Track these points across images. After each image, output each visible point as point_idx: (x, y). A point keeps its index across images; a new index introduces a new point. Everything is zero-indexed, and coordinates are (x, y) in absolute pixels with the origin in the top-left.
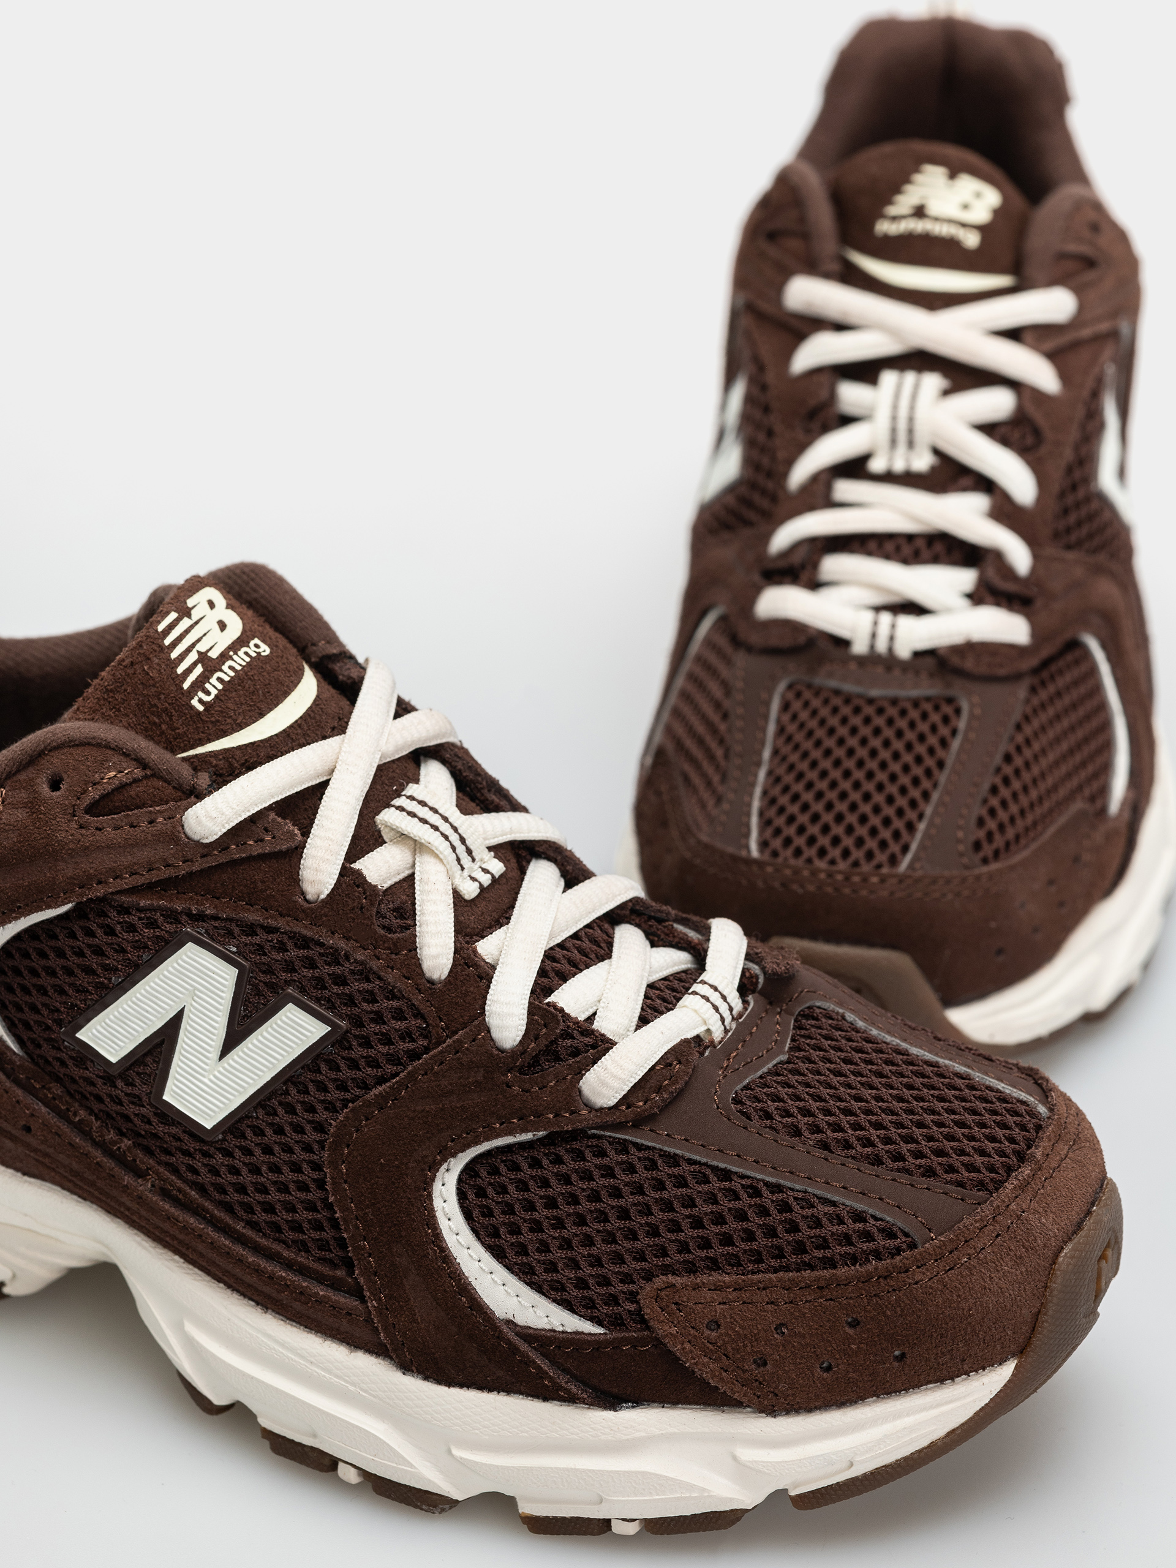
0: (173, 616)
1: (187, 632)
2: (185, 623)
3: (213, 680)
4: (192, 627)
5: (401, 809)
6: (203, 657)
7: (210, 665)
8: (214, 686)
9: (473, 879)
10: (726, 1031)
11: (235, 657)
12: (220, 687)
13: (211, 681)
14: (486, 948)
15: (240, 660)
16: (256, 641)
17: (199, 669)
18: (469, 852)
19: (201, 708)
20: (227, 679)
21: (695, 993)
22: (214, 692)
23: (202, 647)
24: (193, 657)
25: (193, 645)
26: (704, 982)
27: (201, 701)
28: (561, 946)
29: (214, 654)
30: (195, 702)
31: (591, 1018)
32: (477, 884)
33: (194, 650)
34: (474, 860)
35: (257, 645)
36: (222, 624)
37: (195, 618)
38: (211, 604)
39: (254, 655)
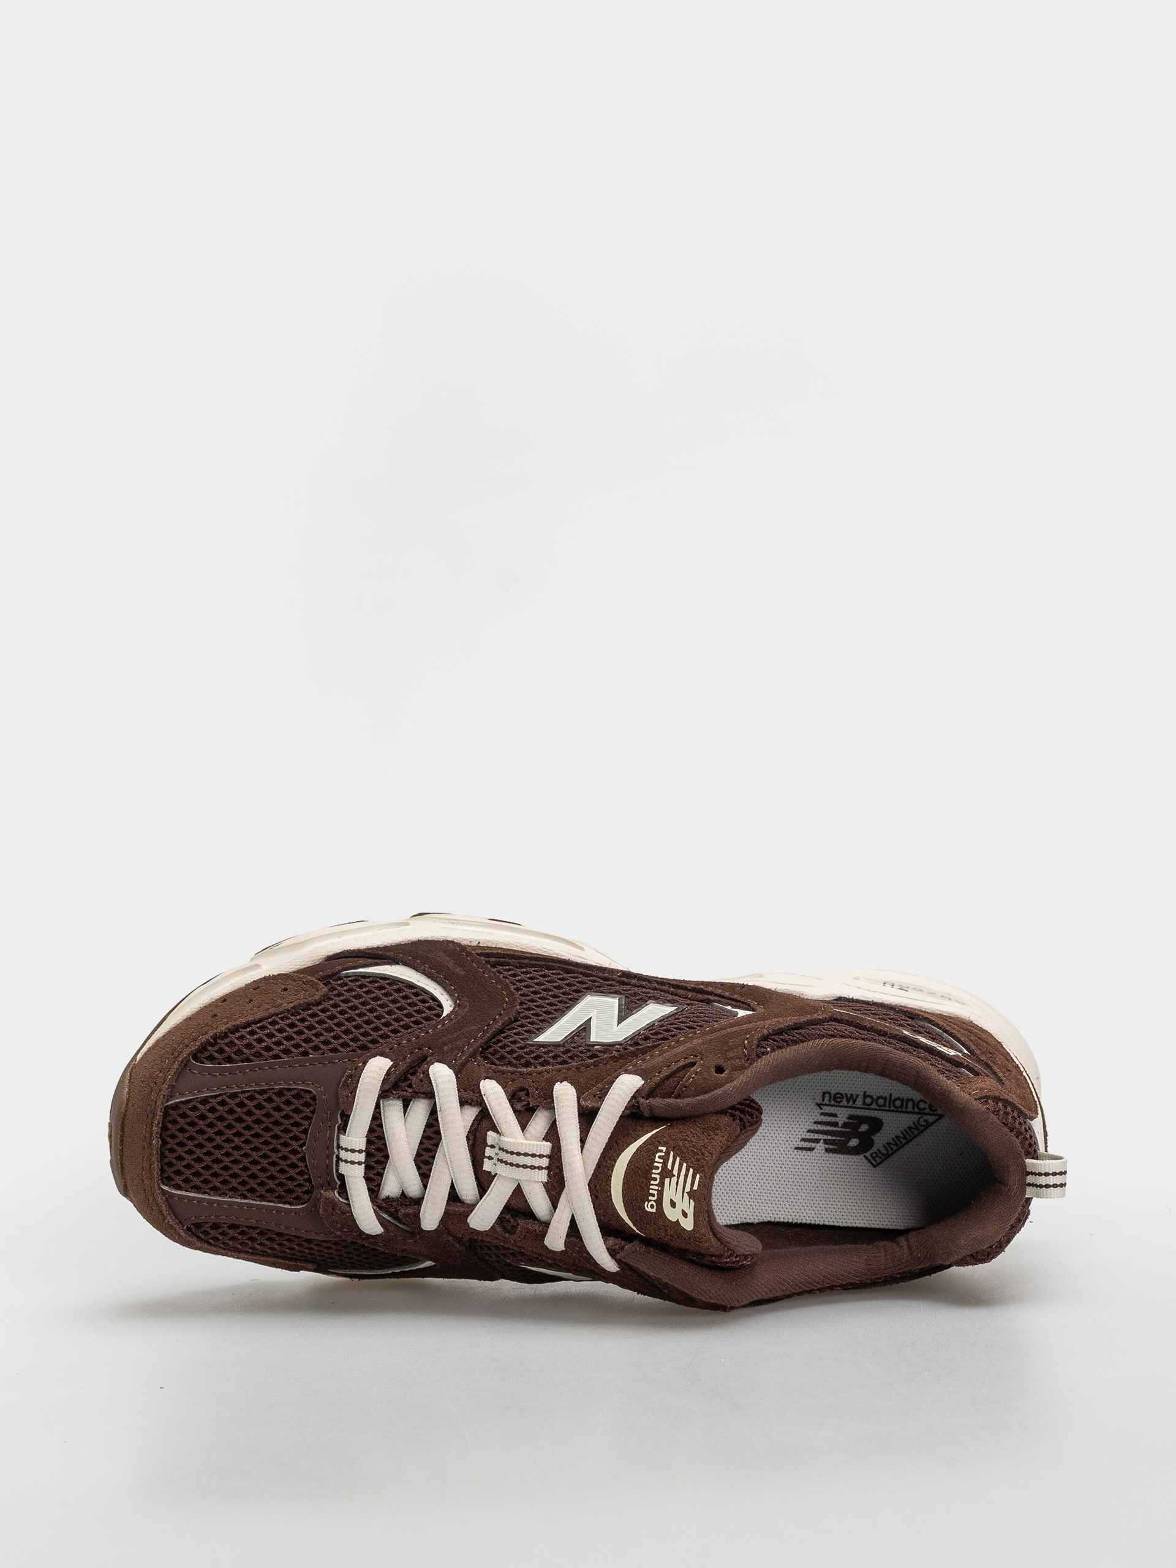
0: (695, 1188)
1: (685, 1182)
2: (688, 1189)
3: (660, 1165)
4: (684, 1188)
6: (670, 1175)
7: (666, 1174)
8: (658, 1162)
9: (492, 1146)
11: (657, 1188)
12: (655, 1164)
15: (654, 1188)
17: (669, 1167)
19: (660, 1148)
20: (654, 1171)
22: (657, 1159)
23: (674, 1179)
25: (679, 1178)
27: (662, 1151)
29: (667, 1180)
30: (664, 1149)
31: (406, 1107)
33: (676, 1175)
34: (498, 1160)
35: (652, 1206)
36: (673, 1204)
37: (685, 1194)
38: (685, 1215)
39: (650, 1198)
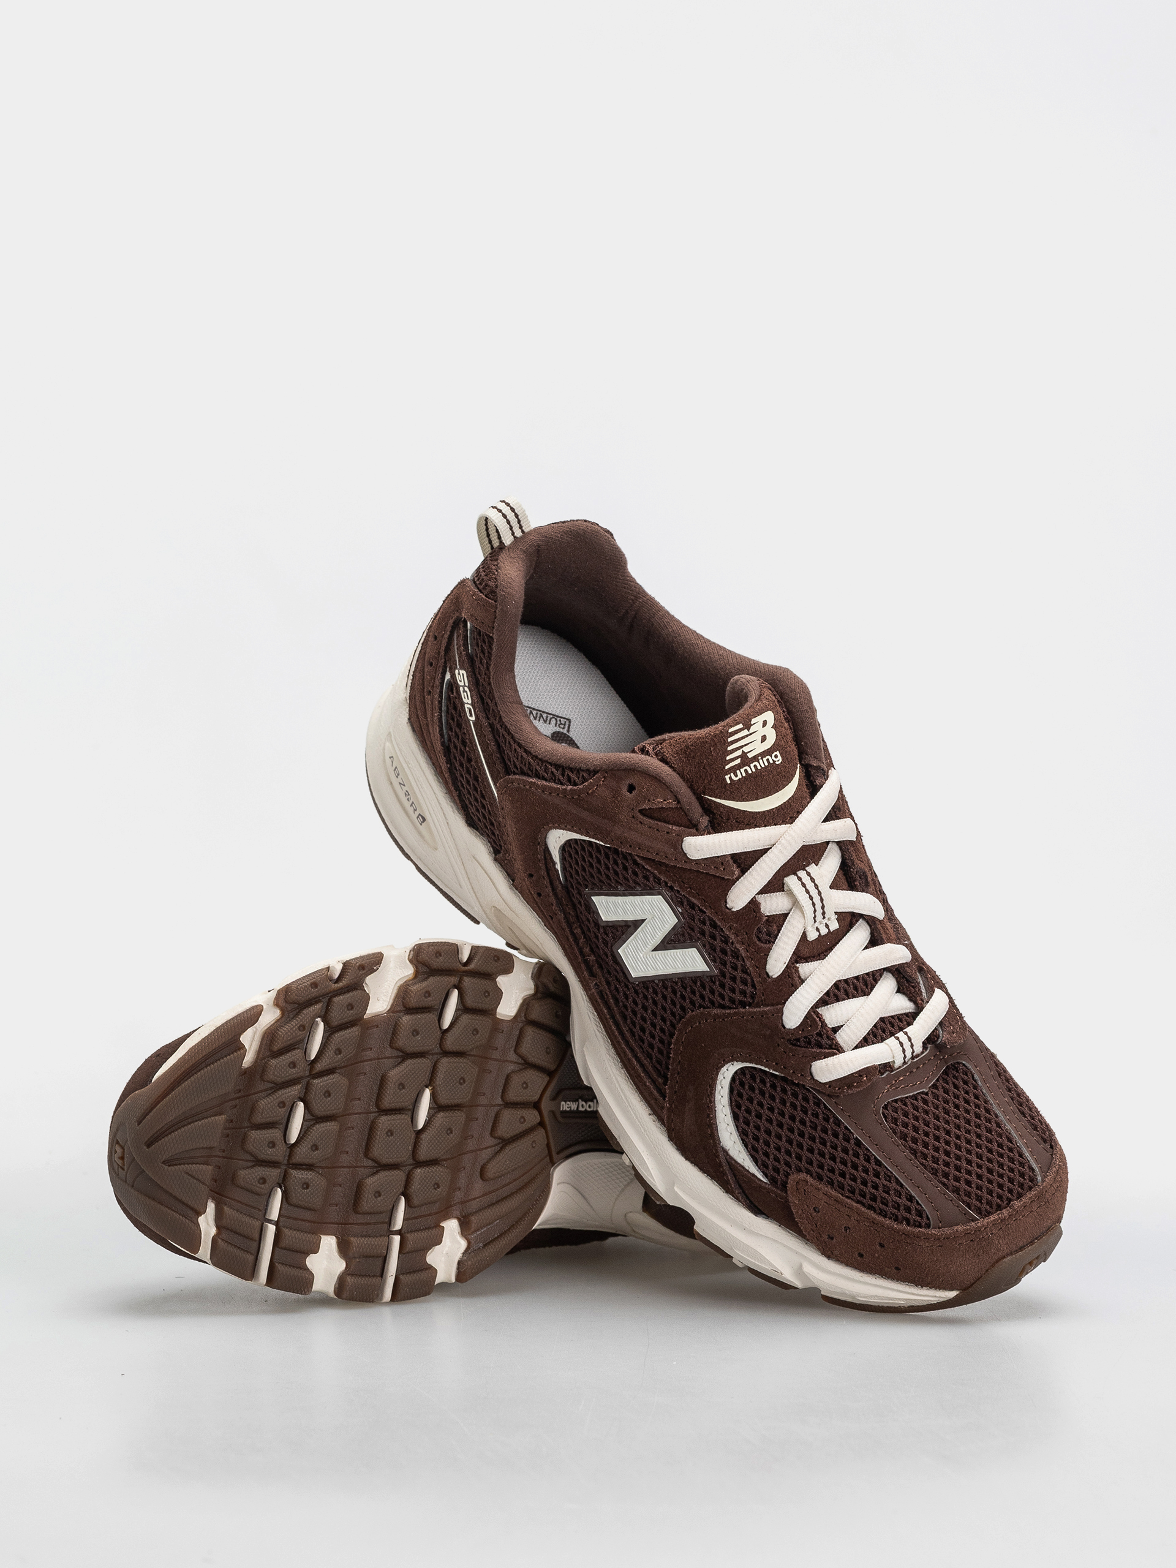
0: (740, 726)
1: (743, 738)
2: (745, 732)
3: (742, 770)
4: (747, 736)
5: (800, 879)
6: (744, 755)
7: (745, 760)
8: (741, 774)
9: (818, 929)
10: (905, 1063)
11: (761, 761)
12: (744, 775)
13: (741, 770)
14: (804, 968)
15: (762, 763)
16: (777, 753)
17: (738, 761)
18: (824, 913)
19: (729, 782)
20: (750, 772)
21: (898, 1038)
22: (740, 776)
23: (746, 749)
24: (739, 753)
25: (742, 747)
26: (906, 1033)
27: (730, 778)
28: (846, 981)
29: (750, 755)
30: (727, 777)
31: (836, 1030)
32: (818, 933)
33: (741, 750)
34: (824, 918)
35: (776, 756)
36: (764, 738)
37: (751, 731)
38: (765, 724)
39: (771, 762)
